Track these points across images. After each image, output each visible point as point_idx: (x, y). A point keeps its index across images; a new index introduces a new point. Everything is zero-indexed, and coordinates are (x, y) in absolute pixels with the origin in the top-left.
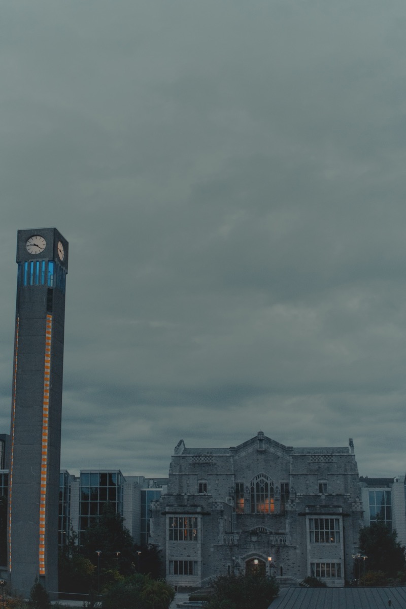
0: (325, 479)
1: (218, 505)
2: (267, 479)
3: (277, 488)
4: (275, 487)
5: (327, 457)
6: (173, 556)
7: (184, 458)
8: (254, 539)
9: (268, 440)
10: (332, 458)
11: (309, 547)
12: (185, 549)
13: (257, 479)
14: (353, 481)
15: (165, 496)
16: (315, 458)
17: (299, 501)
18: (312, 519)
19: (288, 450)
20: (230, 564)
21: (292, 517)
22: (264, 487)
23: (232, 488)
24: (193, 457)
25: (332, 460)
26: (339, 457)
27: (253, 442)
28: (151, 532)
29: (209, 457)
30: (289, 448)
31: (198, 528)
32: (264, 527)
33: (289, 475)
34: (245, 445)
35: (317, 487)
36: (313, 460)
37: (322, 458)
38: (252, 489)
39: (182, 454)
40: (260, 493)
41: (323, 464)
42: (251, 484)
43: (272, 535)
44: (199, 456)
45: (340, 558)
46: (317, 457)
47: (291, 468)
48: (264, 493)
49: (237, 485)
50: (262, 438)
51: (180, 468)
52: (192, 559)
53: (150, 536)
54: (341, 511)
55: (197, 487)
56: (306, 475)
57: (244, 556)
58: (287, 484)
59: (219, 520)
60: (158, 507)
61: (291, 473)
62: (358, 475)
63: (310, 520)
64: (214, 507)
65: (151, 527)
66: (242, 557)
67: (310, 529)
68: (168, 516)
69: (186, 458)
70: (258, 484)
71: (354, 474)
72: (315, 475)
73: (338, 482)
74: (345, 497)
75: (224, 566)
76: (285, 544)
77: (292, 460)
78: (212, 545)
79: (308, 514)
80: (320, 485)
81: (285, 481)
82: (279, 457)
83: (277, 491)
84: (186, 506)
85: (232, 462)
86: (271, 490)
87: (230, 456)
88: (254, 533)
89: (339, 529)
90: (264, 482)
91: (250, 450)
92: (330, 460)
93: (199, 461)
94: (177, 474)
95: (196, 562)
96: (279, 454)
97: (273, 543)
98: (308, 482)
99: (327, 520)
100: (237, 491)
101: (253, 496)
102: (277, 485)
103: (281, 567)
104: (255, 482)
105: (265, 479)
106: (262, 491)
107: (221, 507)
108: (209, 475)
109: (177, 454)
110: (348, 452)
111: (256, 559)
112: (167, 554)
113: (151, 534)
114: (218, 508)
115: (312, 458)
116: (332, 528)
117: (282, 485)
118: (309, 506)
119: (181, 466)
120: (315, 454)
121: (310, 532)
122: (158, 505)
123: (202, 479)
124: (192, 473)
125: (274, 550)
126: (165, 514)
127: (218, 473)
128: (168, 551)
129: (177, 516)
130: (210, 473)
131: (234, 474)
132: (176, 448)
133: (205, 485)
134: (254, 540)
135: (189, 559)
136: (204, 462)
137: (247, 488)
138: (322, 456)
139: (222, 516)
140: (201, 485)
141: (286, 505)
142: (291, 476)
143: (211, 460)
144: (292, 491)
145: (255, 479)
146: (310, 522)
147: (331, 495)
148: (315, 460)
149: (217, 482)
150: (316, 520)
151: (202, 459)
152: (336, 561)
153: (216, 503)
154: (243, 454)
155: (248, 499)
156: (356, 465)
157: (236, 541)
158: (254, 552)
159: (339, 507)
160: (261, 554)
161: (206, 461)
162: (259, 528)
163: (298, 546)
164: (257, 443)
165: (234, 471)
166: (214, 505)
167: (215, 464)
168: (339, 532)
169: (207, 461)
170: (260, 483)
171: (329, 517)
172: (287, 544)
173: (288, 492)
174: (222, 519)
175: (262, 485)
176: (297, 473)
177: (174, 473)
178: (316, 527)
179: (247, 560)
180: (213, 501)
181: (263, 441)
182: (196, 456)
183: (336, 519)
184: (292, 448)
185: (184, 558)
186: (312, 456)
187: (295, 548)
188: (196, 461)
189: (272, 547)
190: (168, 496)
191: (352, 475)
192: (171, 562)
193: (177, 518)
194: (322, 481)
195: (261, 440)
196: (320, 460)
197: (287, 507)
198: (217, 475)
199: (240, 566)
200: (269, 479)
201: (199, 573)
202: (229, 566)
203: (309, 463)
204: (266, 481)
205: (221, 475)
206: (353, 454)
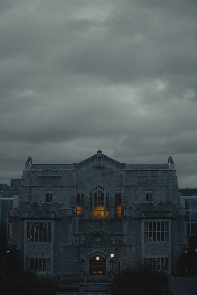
0: (151, 190)
1: (68, 212)
2: (104, 190)
3: (112, 197)
4: (109, 197)
5: (153, 171)
6: (30, 255)
7: (34, 172)
8: (98, 239)
9: (106, 158)
10: (157, 173)
11: (143, 245)
12: (40, 249)
13: (95, 190)
14: (174, 191)
15: (23, 205)
16: (144, 173)
17: (136, 208)
18: (147, 223)
19: (121, 166)
20: (76, 261)
21: (130, 221)
22: (101, 197)
23: (74, 197)
24: (42, 171)
25: (157, 174)
26: (163, 172)
27: (93, 159)
28: (10, 235)
29: (55, 171)
30: (122, 164)
31: (52, 231)
32: (101, 230)
33: (122, 186)
34: (87, 161)
35: (145, 197)
36: (142, 174)
37: (149, 173)
38: (91, 198)
39: (30, 169)
40: (97, 202)
41: (150, 178)
42: (90, 194)
43: (113, 237)
44: (47, 171)
45: (168, 254)
46: (145, 172)
47: (124, 181)
48: (101, 202)
49: (78, 195)
50: (101, 156)
51: (31, 181)
52: (45, 257)
53: (9, 238)
54: (170, 216)
55: (44, 197)
56: (136, 186)
57: (88, 254)
58: (120, 194)
59: (68, 225)
60: (17, 213)
61: (123, 185)
62: (177, 186)
63: (146, 223)
64: (64, 213)
65: (11, 230)
66: (87, 255)
67: (145, 231)
68: (26, 221)
69: (36, 172)
70: (95, 194)
71: (175, 186)
72: (143, 186)
73: (162, 192)
74: (173, 204)
75: (72, 262)
76: (123, 243)
77: (124, 174)
78: (62, 245)
79: (144, 218)
80: (147, 195)
81: (118, 192)
82: (114, 172)
83: (112, 200)
84: (42, 213)
85: (75, 176)
86: (106, 199)
87: (73, 171)
88: (98, 235)
89: (168, 230)
90: (101, 193)
91: (90, 166)
92: (156, 174)
93: (47, 175)
94: (28, 185)
95: (49, 260)
96: (114, 169)
97: (113, 243)
98: (137, 192)
99: (159, 223)
100: (78, 200)
101: (91, 204)
102: (112, 195)
103: (119, 263)
104: (93, 193)
105: (101, 190)
106: (99, 200)
107: (70, 214)
108: (55, 186)
109: (27, 169)
110: (168, 167)
111: (97, 256)
112: (25, 253)
113: (10, 236)
114: (68, 214)
115: (141, 173)
116: (163, 229)
117: (116, 195)
118: (145, 212)
119: (31, 179)
120: (144, 170)
121: (145, 233)
122: (17, 212)
123: (49, 190)
124: (40, 185)
125: (113, 249)
126: (23, 219)
127: (63, 185)
128: (25, 251)
129: (35, 221)
130: (55, 185)
131: (76, 186)
132: (26, 164)
133: (51, 195)
134: (98, 241)
135: (43, 257)
136: (51, 175)
137: (87, 197)
138: (149, 171)
139: (71, 221)
140: (47, 195)
141: (125, 212)
142: (123, 188)
143: (57, 174)
144: (124, 200)
145: (94, 190)
146: (145, 225)
147: (162, 202)
148: (144, 174)
149: (61, 193)
150: (150, 223)
151: (50, 173)
152: (164, 256)
153: (66, 210)
154: (84, 169)
155: (87, 206)
156: (177, 178)
157: (82, 241)
158: (96, 251)
159: (169, 212)
160: (102, 252)
161: (52, 174)
162: (97, 231)
163: (133, 245)
164: (97, 160)
165: (76, 183)
166: (65, 212)
167: (60, 177)
168: (168, 232)
169: (54, 174)
170: (97, 193)
171: (160, 221)
172: (124, 243)
173: (120, 201)
174: (71, 223)
175: (99, 195)
176: (128, 185)
177: (25, 185)
178: (150, 229)
179: (90, 257)
180: (64, 209)
181: (102, 159)
182: (44, 171)
183: (166, 222)
184: (125, 164)
185: (39, 257)
186: (141, 171)
187: (131, 246)
188: (44, 175)
189: (112, 246)
190: (26, 205)
191: (173, 186)
192: (28, 259)
193: (34, 223)
194: (148, 192)
195: (100, 158)
196: (148, 174)
197: (126, 213)
198: (62, 186)
199: (85, 262)
200: (105, 190)
201: (52, 268)
202: (76, 263)
203: (139, 177)
204: (103, 191)
205: (64, 186)
206: (174, 169)
